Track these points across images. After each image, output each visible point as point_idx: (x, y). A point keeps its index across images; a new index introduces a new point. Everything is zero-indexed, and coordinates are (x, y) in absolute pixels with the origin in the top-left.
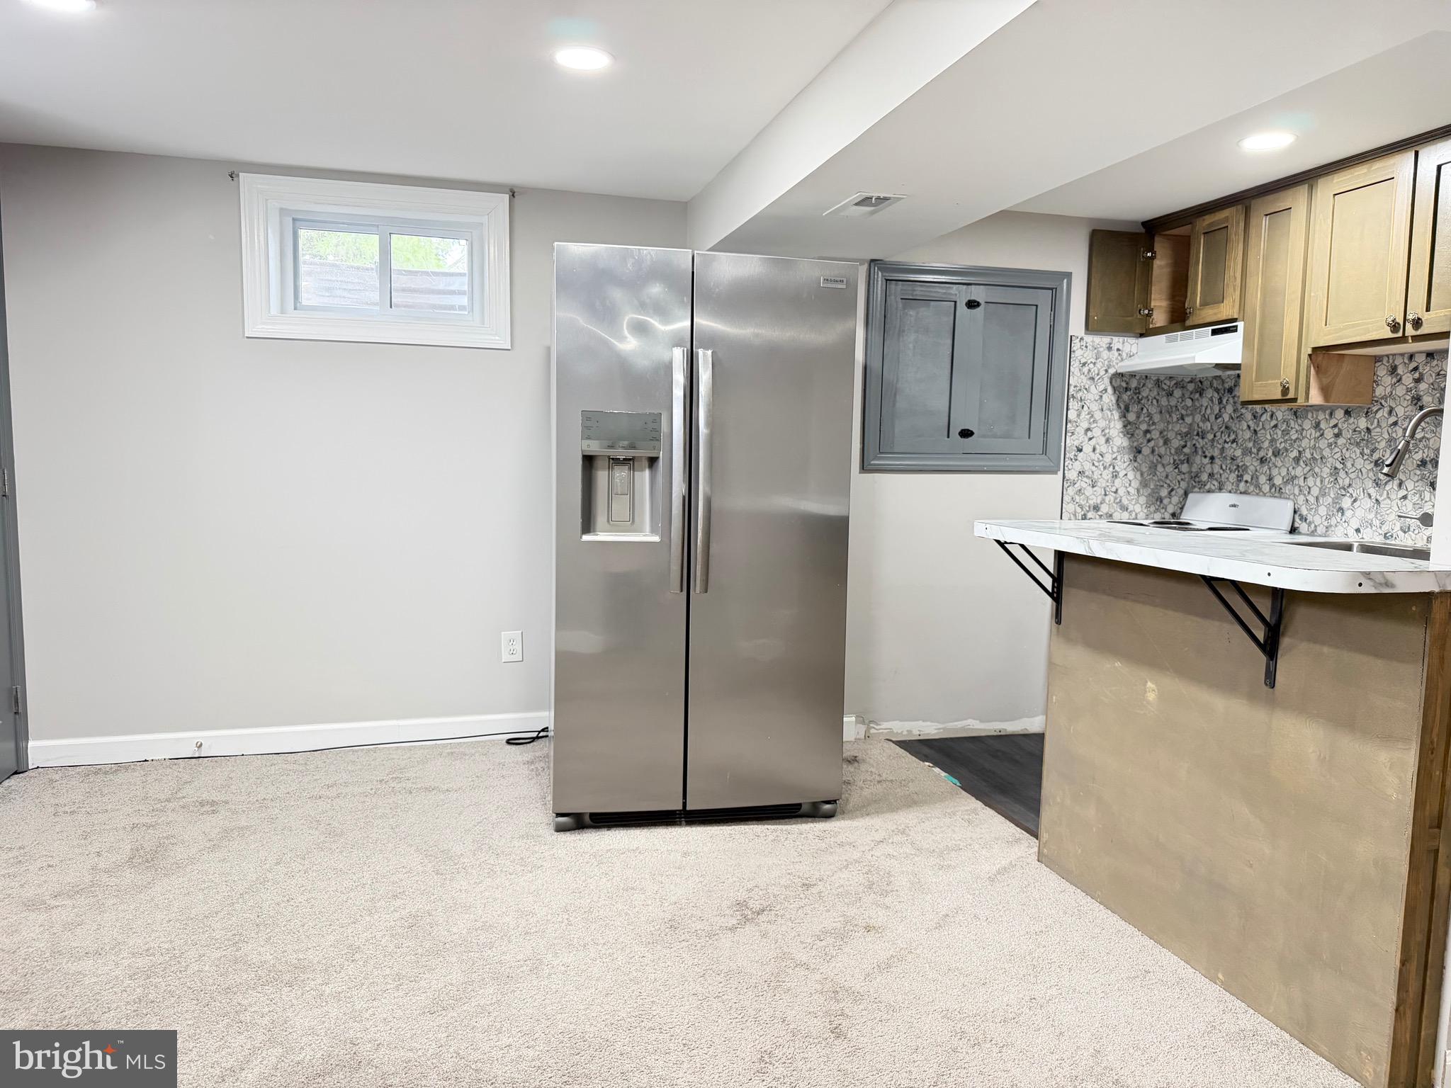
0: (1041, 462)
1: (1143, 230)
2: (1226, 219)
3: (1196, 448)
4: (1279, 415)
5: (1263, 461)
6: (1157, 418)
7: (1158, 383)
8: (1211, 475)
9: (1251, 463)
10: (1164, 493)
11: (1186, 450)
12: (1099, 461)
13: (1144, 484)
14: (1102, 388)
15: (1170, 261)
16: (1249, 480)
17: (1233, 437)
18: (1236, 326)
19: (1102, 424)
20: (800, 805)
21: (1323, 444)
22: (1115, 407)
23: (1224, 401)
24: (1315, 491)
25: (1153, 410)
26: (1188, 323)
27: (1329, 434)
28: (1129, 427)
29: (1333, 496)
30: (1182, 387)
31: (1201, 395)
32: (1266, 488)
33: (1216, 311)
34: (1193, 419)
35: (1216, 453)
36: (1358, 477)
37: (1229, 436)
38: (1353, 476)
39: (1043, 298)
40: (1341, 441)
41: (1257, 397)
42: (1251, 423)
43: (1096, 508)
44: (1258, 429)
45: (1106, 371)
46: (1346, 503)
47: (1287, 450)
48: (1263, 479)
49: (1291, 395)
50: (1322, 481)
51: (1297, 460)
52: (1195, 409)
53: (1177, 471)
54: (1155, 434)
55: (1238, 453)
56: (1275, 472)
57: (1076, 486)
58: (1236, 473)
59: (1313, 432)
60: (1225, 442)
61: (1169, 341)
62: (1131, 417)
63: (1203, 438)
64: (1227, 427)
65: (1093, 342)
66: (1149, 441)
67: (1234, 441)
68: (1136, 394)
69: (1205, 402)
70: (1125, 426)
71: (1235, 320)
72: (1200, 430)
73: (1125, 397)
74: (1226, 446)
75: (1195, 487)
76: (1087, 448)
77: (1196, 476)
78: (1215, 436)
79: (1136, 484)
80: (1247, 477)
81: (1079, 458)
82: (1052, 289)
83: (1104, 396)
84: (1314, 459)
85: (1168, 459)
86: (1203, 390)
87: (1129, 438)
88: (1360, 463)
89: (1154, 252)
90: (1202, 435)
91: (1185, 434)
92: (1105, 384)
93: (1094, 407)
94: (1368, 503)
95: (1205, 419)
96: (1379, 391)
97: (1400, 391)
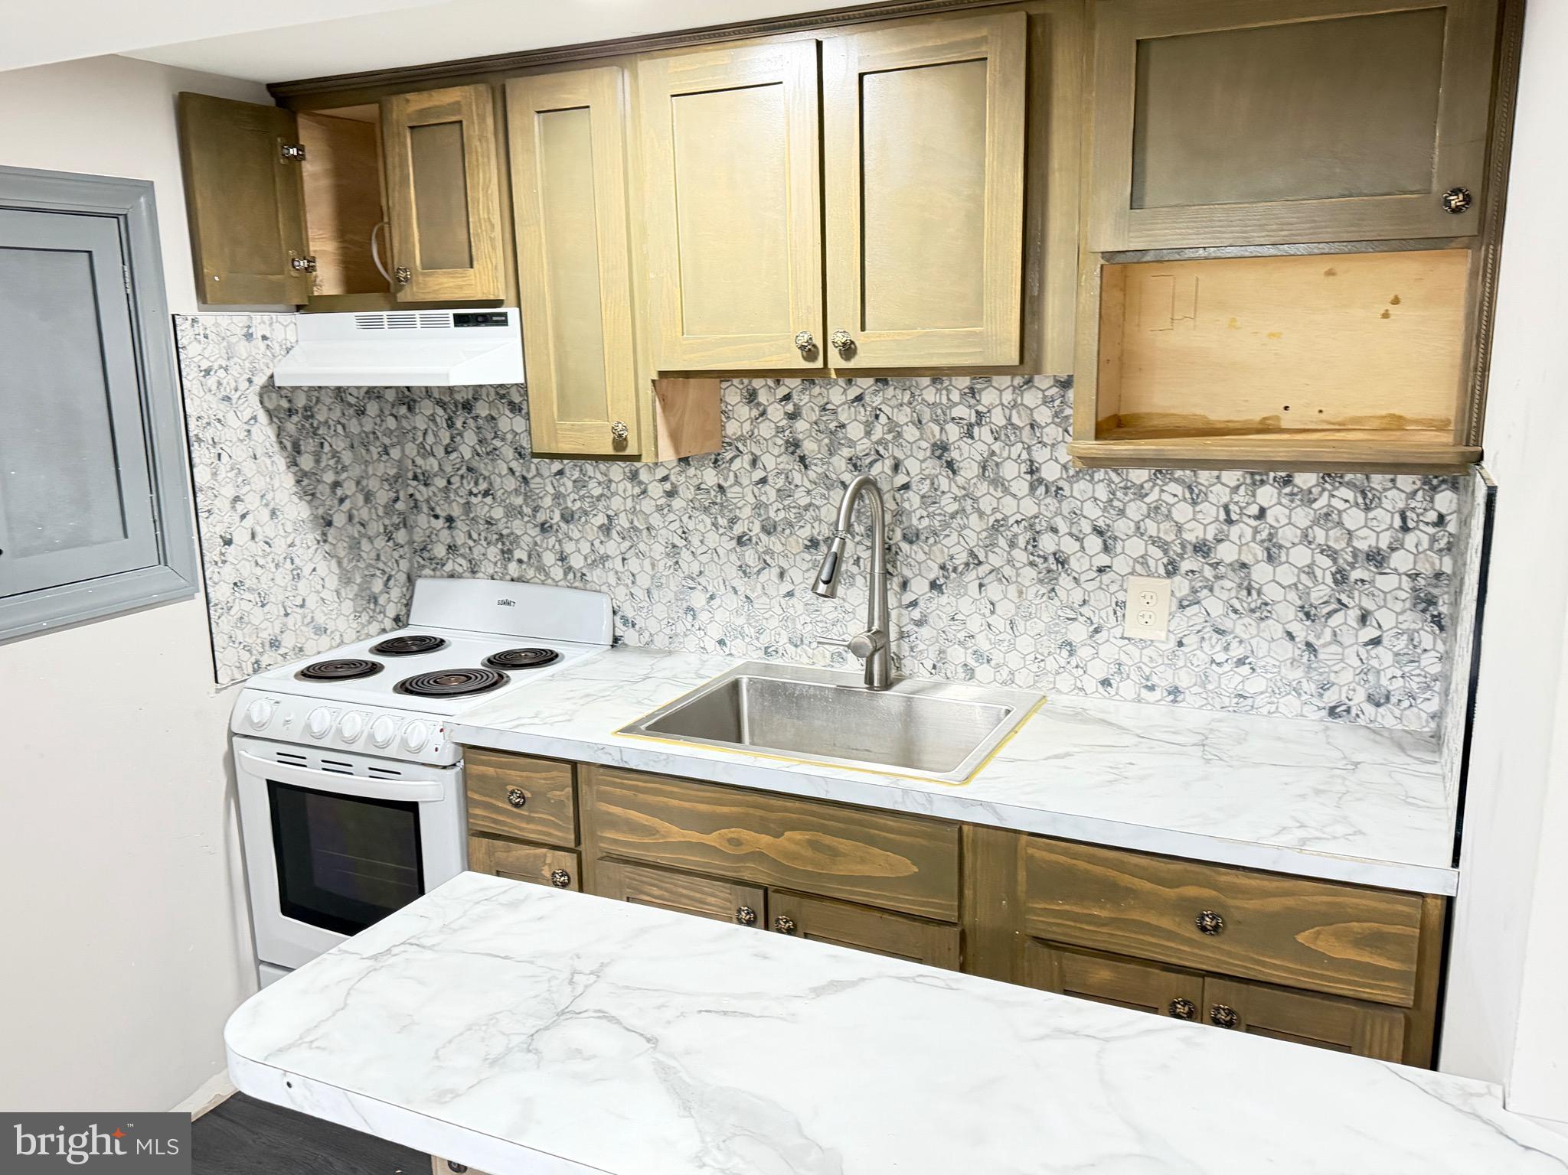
0: (159, 579)
1: (271, 101)
2: (456, 107)
3: (416, 500)
5: (544, 528)
6: (347, 457)
8: (452, 548)
9: (524, 531)
10: (377, 586)
11: (400, 506)
12: (265, 556)
13: (346, 579)
14: (247, 415)
15: (328, 166)
16: (525, 558)
17: (483, 486)
18: (505, 315)
19: (259, 483)
21: (647, 506)
22: (276, 447)
23: (459, 424)
24: (644, 581)
25: (340, 444)
26: (402, 297)
27: (656, 490)
28: (306, 482)
29: (675, 589)
30: (378, 397)
31: (410, 409)
32: (557, 572)
33: (459, 282)
34: (403, 451)
35: (456, 511)
36: (712, 560)
37: (476, 484)
38: (704, 558)
39: (102, 237)
40: (677, 503)
41: (565, 447)
42: (514, 465)
43: (275, 643)
44: (529, 476)
45: (250, 381)
46: (698, 600)
47: (586, 513)
48: (549, 558)
49: (631, 450)
50: (653, 566)
51: (606, 529)
52: (403, 435)
53: (391, 544)
54: (349, 488)
56: (569, 547)
57: (232, 612)
58: (500, 545)
59: (629, 486)
60: (471, 493)
61: (367, 325)
62: (306, 462)
63: (426, 485)
64: (469, 469)
65: (217, 325)
66: (342, 501)
67: (486, 493)
68: (307, 418)
69: (420, 422)
70: (298, 482)
71: (498, 303)
72: (419, 471)
73: (291, 427)
74: (474, 500)
75: (424, 566)
76: (241, 537)
77: (424, 549)
78: (449, 482)
79: (333, 582)
80: (519, 554)
81: (230, 558)
82: (116, 217)
83: (254, 430)
84: (635, 529)
85: (375, 527)
86: (415, 401)
87: (309, 502)
88: (712, 538)
89: (301, 148)
90: (424, 480)
91: (394, 481)
92: (252, 405)
93: (240, 453)
94: (733, 602)
95: (426, 453)
96: (732, 429)
97: (766, 430)
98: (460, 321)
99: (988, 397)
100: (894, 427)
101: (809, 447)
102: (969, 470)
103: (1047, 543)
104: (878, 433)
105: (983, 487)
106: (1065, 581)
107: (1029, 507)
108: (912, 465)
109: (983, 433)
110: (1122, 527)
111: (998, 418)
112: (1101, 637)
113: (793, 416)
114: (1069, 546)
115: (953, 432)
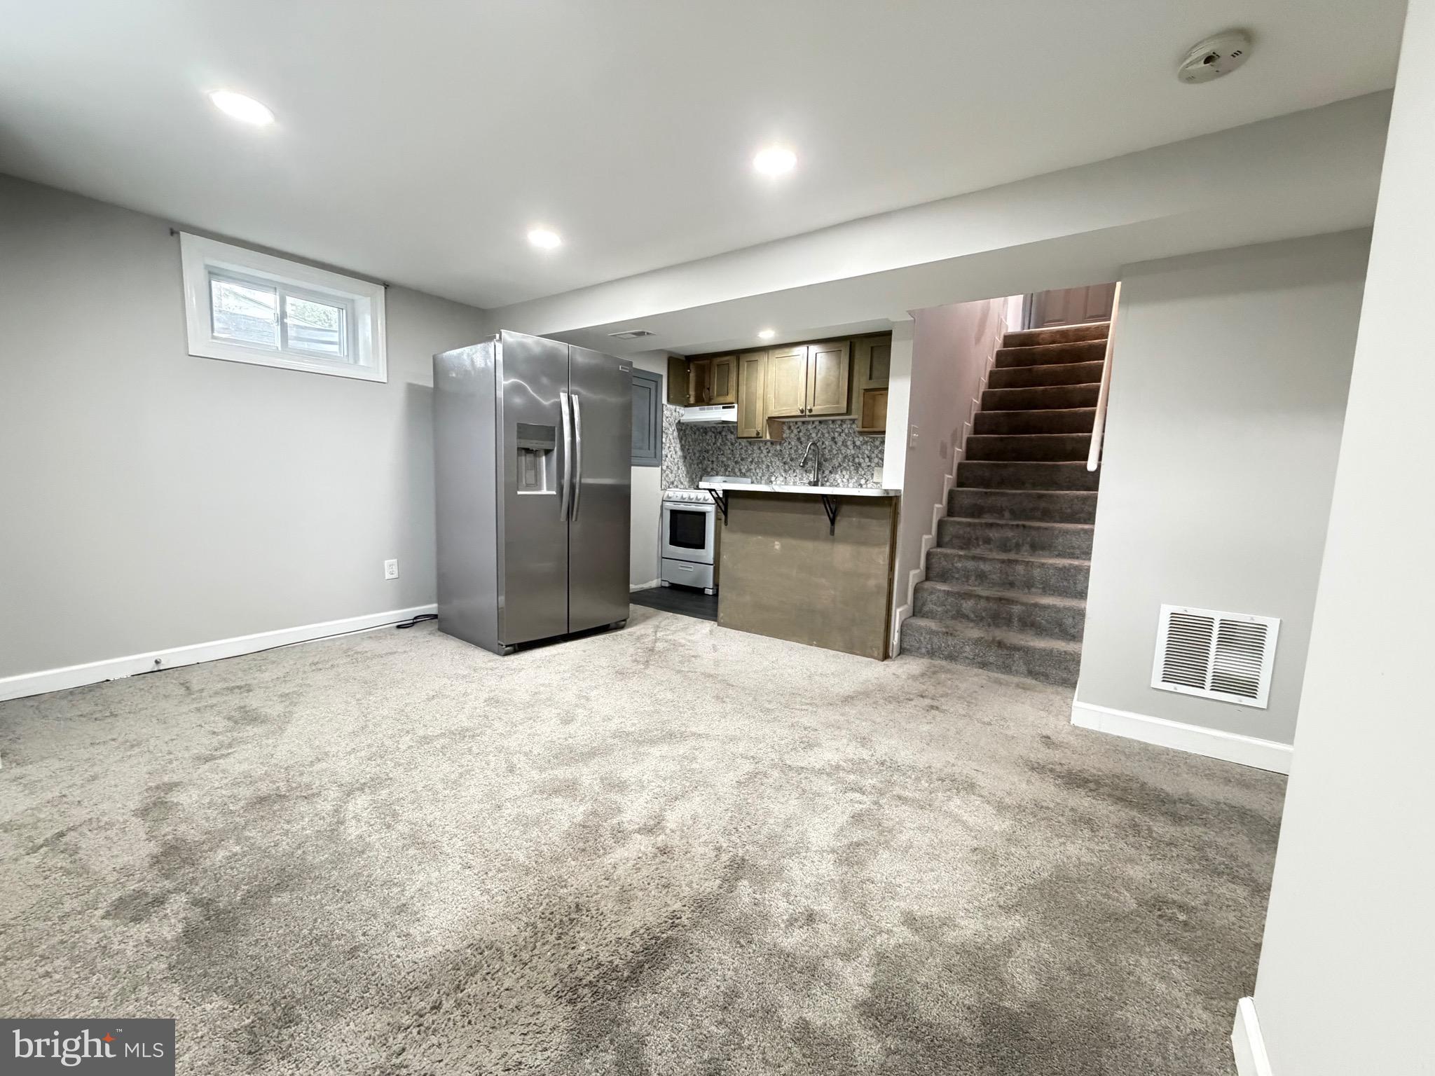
0: (654, 461)
1: (685, 359)
2: (728, 361)
3: (705, 457)
4: (743, 444)
5: (736, 463)
6: (691, 443)
7: (691, 428)
8: (712, 469)
9: (731, 463)
10: (695, 475)
11: (701, 458)
12: (673, 462)
13: (688, 472)
15: (695, 375)
17: (722, 452)
18: (734, 406)
19: (674, 445)
20: (609, 625)
21: (762, 456)
22: (678, 437)
23: (717, 437)
24: (760, 474)
25: (690, 440)
26: (712, 403)
27: (765, 452)
28: (682, 447)
29: (767, 474)
32: (738, 474)
33: (725, 398)
34: (703, 444)
35: (714, 459)
36: (777, 468)
37: (720, 452)
38: (775, 468)
39: (653, 386)
40: (770, 455)
41: (745, 435)
42: (730, 447)
43: (673, 483)
44: (733, 449)
45: (675, 421)
46: (773, 477)
47: (747, 458)
48: (737, 470)
49: (760, 435)
50: (763, 470)
51: (752, 462)
52: (703, 440)
53: (698, 467)
54: (691, 451)
55: (725, 459)
56: (742, 467)
57: (666, 473)
58: (725, 468)
59: (758, 451)
60: (719, 454)
61: (701, 409)
62: (683, 442)
63: (708, 453)
64: (719, 448)
65: (670, 407)
66: (689, 453)
67: (722, 454)
68: (684, 432)
71: (733, 403)
72: (706, 449)
73: (681, 433)
74: (719, 456)
75: (706, 472)
76: (669, 456)
77: (705, 469)
78: (713, 452)
79: (685, 472)
80: (729, 469)
81: (667, 460)
82: (655, 381)
83: (674, 432)
84: (759, 461)
85: (695, 462)
87: (682, 452)
88: (778, 463)
89: (691, 370)
90: (707, 451)
91: (700, 451)
92: (674, 427)
93: (671, 437)
94: (781, 479)
95: (708, 444)
96: (784, 436)
97: (792, 436)
98: (724, 408)
99: (844, 426)
100: (823, 434)
101: (803, 439)
102: (840, 443)
103: (857, 460)
104: (819, 435)
105: (843, 448)
106: (860, 469)
107: (853, 452)
108: (827, 443)
109: (843, 435)
110: (873, 455)
111: (846, 431)
112: (868, 483)
113: (799, 432)
114: (861, 460)
115: (836, 434)
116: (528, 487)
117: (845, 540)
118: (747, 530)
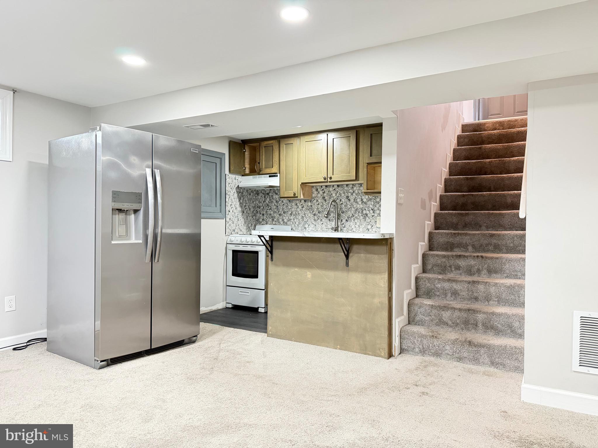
0: (220, 215)
1: (241, 142)
2: (272, 144)
3: (257, 211)
4: (285, 201)
5: (280, 215)
6: (247, 202)
7: (247, 191)
8: (263, 220)
9: (276, 215)
10: (250, 225)
11: (254, 212)
12: (234, 215)
13: (245, 223)
14: (234, 192)
15: (249, 153)
16: (276, 221)
17: (270, 208)
18: (277, 175)
19: (235, 203)
20: (184, 340)
21: (298, 210)
22: (237, 198)
23: (266, 197)
24: (297, 223)
25: (246, 199)
26: (261, 173)
27: (300, 207)
28: (241, 204)
29: (302, 224)
30: (253, 192)
31: (258, 195)
32: (282, 223)
33: (271, 170)
34: (256, 202)
35: (264, 213)
36: (309, 218)
37: (268, 208)
38: (308, 218)
39: (218, 161)
40: (304, 209)
41: (286, 196)
42: (275, 204)
43: (234, 231)
44: (278, 206)
45: (235, 186)
46: (307, 226)
47: (288, 212)
48: (280, 220)
49: (296, 196)
50: (299, 220)
51: (291, 214)
53: (252, 218)
54: (247, 207)
55: (272, 213)
56: (284, 218)
57: (229, 223)
58: (272, 218)
59: (295, 206)
60: (267, 209)
61: (253, 178)
62: (241, 201)
63: (259, 208)
64: (267, 205)
65: (231, 176)
66: (246, 209)
67: (270, 209)
68: (242, 194)
69: (259, 197)
70: (240, 204)
71: (276, 173)
72: (258, 206)
73: (240, 195)
74: (268, 210)
75: (258, 223)
76: (231, 211)
77: (258, 220)
78: (264, 208)
79: (243, 223)
81: (229, 214)
82: (220, 158)
83: (235, 194)
84: (296, 214)
85: (250, 215)
86: (259, 193)
87: (241, 208)
88: (309, 215)
89: (245, 150)
90: (259, 207)
91: (254, 207)
92: (235, 190)
93: (232, 198)
94: (313, 226)
95: (260, 202)
96: (314, 195)
97: (319, 195)
98: (270, 176)
99: (355, 188)
100: (340, 194)
101: (326, 198)
102: (352, 201)
103: (364, 212)
104: (338, 195)
105: (354, 203)
106: (367, 218)
107: (361, 206)
108: (343, 200)
109: (354, 194)
110: (376, 208)
111: (356, 192)
112: (373, 227)
113: (324, 193)
114: (368, 212)
115: (350, 194)
116: (120, 237)
117: (356, 270)
118: (287, 264)
